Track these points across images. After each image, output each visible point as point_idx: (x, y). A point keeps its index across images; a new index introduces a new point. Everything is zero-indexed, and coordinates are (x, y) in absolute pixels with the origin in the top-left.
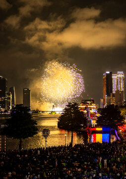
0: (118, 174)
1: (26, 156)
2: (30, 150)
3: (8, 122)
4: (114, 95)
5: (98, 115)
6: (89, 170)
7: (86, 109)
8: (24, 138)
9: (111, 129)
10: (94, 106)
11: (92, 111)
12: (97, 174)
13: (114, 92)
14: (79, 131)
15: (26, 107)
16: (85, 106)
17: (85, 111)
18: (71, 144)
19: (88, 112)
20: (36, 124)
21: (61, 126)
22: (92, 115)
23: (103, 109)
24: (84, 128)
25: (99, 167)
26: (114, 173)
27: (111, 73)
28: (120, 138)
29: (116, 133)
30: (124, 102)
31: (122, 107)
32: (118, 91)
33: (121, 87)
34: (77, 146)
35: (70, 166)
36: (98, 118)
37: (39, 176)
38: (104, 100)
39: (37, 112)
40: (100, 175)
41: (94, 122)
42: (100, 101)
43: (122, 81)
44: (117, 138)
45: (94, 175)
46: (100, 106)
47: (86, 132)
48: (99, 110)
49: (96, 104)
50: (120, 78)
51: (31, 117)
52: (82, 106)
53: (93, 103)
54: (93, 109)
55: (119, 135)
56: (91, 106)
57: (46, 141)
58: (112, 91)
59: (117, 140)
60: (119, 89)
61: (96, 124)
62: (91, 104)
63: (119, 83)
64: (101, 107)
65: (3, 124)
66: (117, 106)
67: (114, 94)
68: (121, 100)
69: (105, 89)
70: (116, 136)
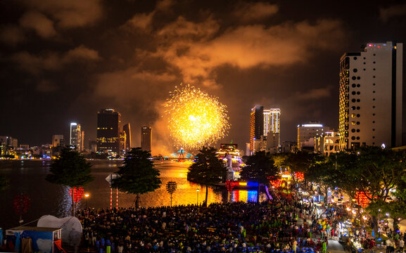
0: (269, 245)
1: (145, 216)
2: (150, 209)
3: (121, 171)
4: (265, 139)
5: (243, 165)
6: (229, 239)
7: (226, 155)
8: (142, 193)
9: (260, 185)
10: (237, 152)
11: (234, 160)
12: (240, 245)
13: (265, 135)
14: (217, 186)
15: (146, 152)
16: (224, 153)
17: (225, 160)
18: (205, 203)
19: (229, 161)
20: (159, 175)
21: (192, 179)
22: (235, 165)
23: (250, 157)
24: (224, 182)
25: (242, 235)
26: (262, 243)
27: (262, 108)
28: (272, 196)
29: (267, 190)
30: (279, 148)
31: (276, 155)
32: (270, 133)
33: (276, 128)
34: (212, 205)
35: (203, 231)
36: (243, 168)
37: (162, 243)
38: (252, 145)
39: (160, 158)
40: (244, 245)
41: (237, 175)
42: (246, 146)
43: (277, 119)
44: (268, 197)
45: (236, 246)
46: (245, 153)
47: (226, 188)
48: (244, 158)
49: (240, 150)
50: (275, 116)
51: (152, 165)
52: (221, 152)
53: (237, 148)
54: (236, 157)
55: (271, 192)
56: (233, 153)
57: (171, 198)
58: (262, 134)
59: (268, 199)
60: (273, 130)
61: (240, 177)
62: (233, 150)
63: (273, 122)
64: (248, 154)
65: (115, 173)
66: (268, 153)
67: (265, 137)
68: (275, 145)
69: (253, 130)
70: (267, 195)
